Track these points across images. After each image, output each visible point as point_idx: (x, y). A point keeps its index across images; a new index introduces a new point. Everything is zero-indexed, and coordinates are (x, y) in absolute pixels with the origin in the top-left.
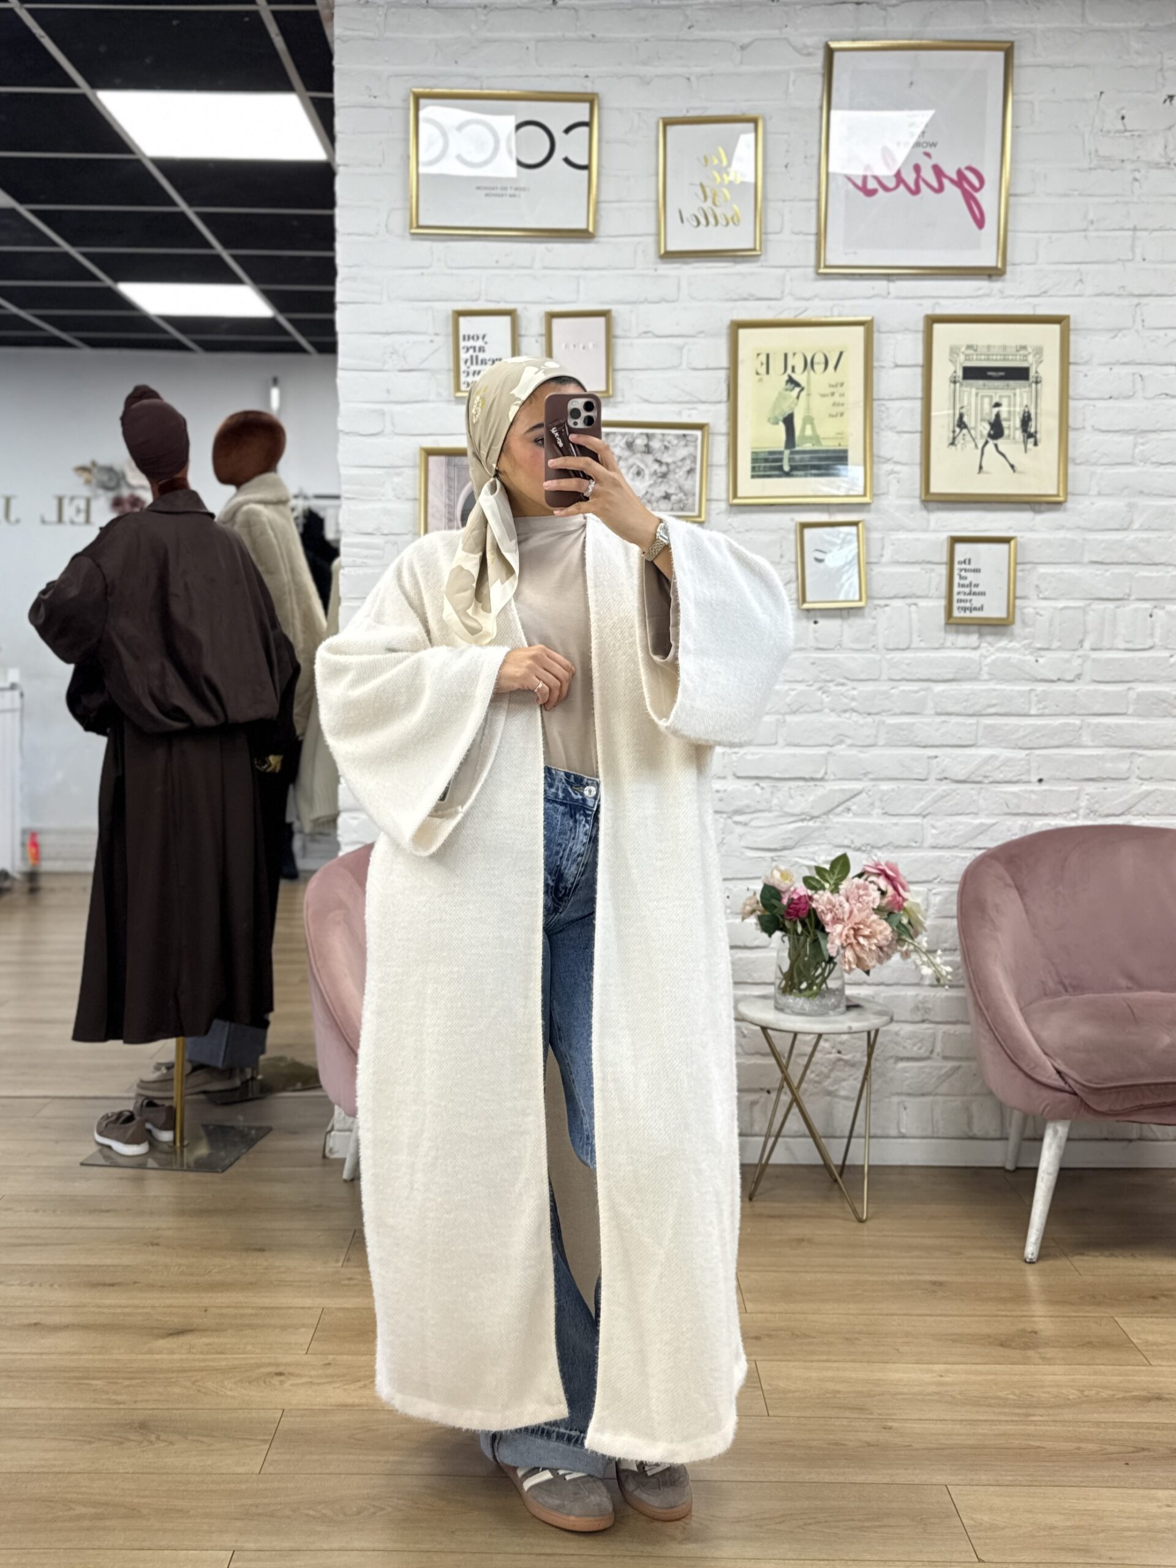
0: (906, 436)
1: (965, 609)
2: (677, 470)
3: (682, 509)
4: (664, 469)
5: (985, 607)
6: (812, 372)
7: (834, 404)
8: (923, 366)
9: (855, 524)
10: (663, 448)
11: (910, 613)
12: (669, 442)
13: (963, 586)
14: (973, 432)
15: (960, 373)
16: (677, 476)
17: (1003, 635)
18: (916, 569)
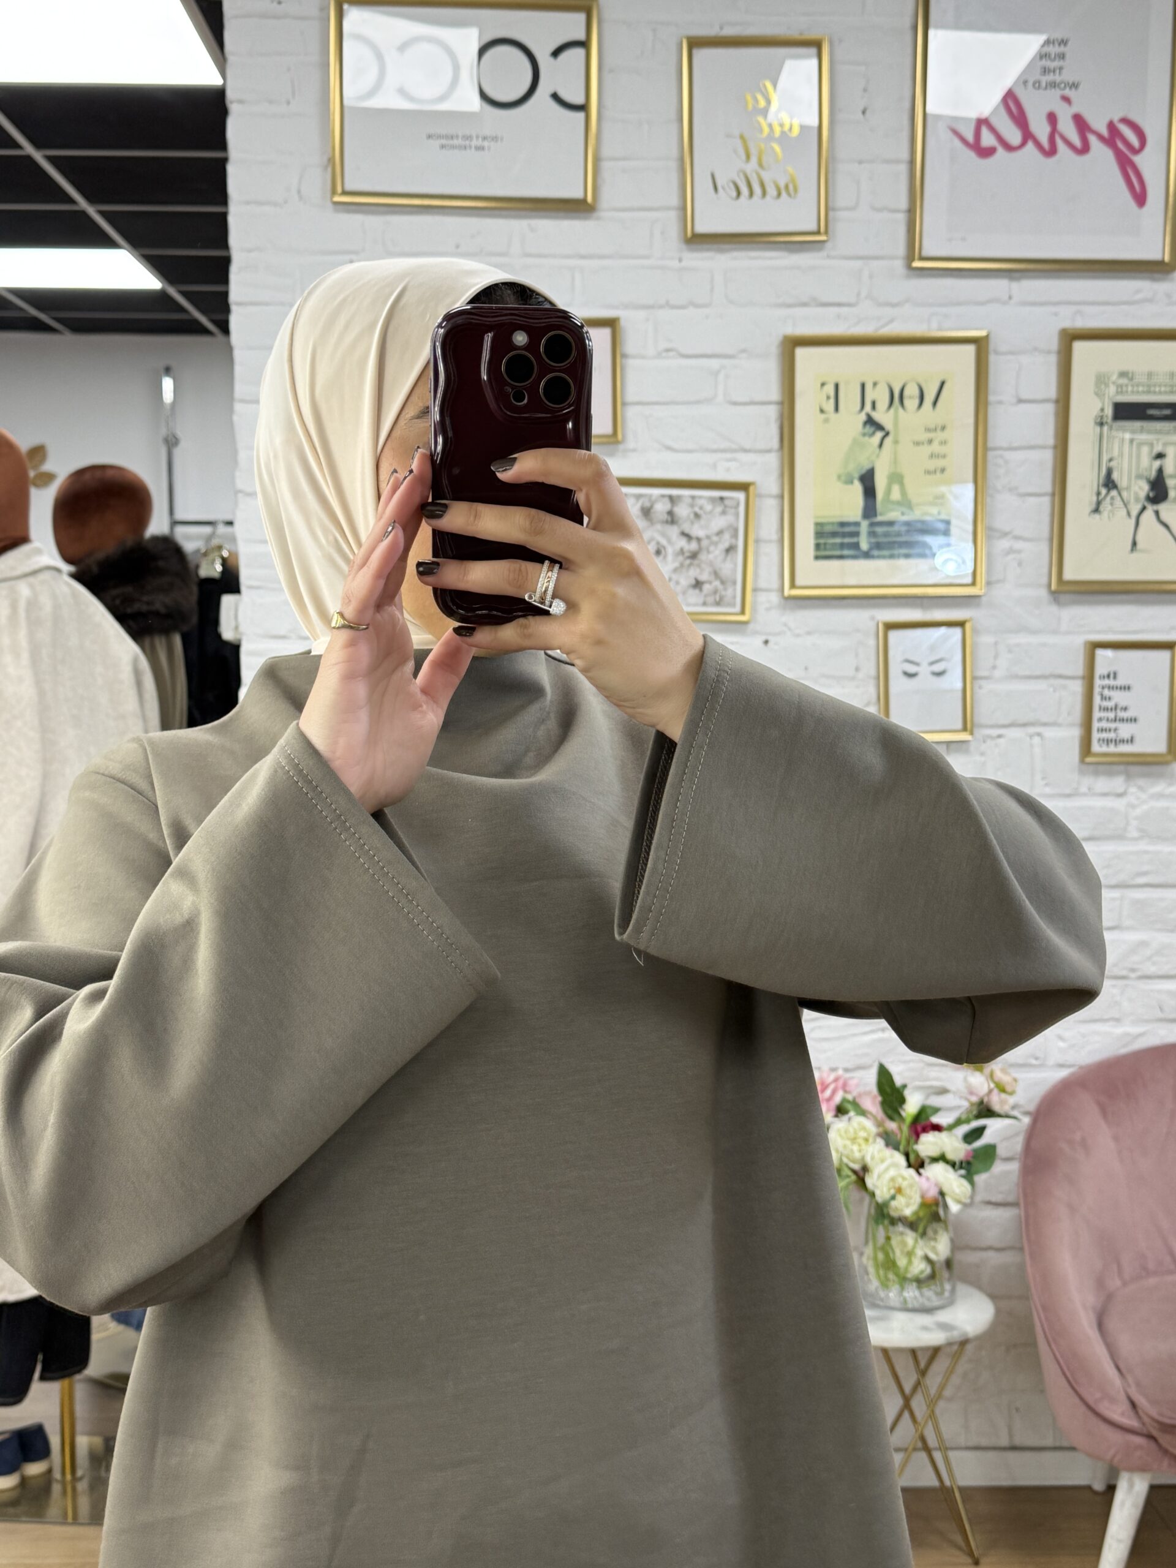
0: (1032, 500)
1: (1108, 742)
2: (712, 548)
3: (718, 604)
4: (694, 546)
5: (1137, 739)
6: (900, 410)
7: (932, 456)
8: (1057, 401)
9: (961, 624)
10: (692, 516)
11: (1032, 746)
12: (701, 508)
13: (1106, 709)
14: (1125, 494)
15: (1109, 412)
16: (711, 556)
17: (1160, 776)
18: (1041, 685)
